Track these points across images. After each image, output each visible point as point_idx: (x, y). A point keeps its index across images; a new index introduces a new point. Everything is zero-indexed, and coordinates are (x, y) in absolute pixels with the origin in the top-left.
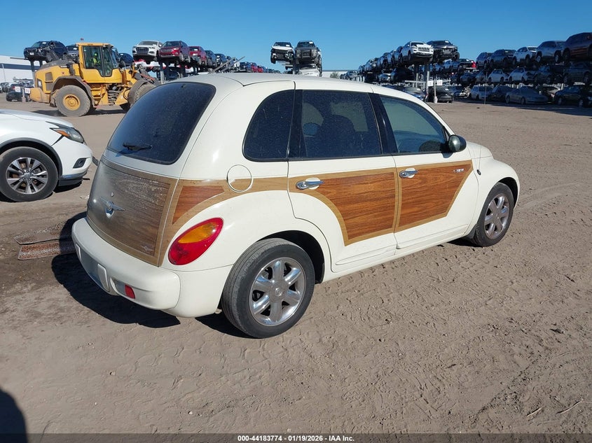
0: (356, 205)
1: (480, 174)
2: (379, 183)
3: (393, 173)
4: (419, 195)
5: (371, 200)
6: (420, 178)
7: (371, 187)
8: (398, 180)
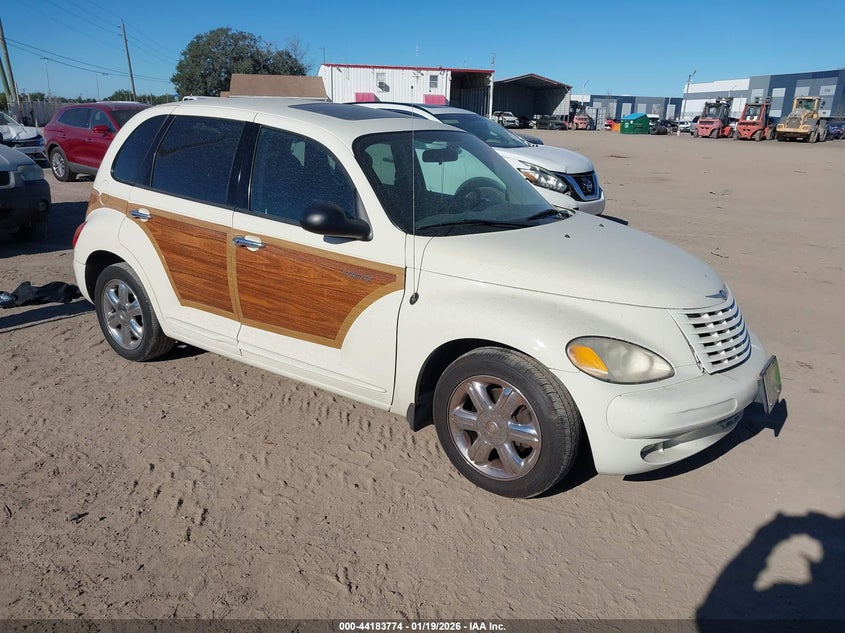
0: (179, 257)
1: (412, 302)
2: (206, 241)
3: (225, 234)
4: (265, 282)
5: (195, 259)
6: (268, 258)
7: (196, 242)
8: (231, 246)
